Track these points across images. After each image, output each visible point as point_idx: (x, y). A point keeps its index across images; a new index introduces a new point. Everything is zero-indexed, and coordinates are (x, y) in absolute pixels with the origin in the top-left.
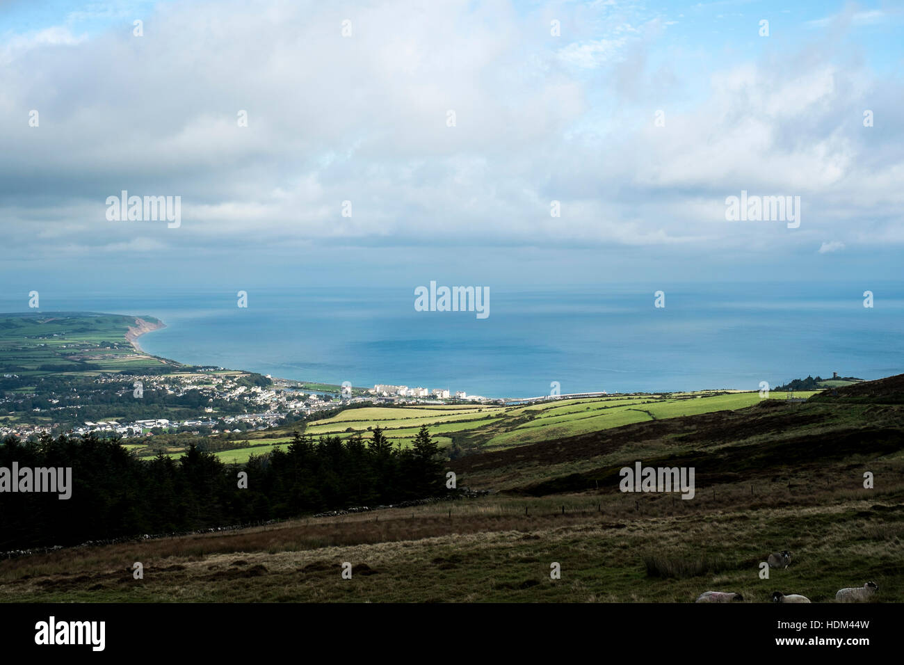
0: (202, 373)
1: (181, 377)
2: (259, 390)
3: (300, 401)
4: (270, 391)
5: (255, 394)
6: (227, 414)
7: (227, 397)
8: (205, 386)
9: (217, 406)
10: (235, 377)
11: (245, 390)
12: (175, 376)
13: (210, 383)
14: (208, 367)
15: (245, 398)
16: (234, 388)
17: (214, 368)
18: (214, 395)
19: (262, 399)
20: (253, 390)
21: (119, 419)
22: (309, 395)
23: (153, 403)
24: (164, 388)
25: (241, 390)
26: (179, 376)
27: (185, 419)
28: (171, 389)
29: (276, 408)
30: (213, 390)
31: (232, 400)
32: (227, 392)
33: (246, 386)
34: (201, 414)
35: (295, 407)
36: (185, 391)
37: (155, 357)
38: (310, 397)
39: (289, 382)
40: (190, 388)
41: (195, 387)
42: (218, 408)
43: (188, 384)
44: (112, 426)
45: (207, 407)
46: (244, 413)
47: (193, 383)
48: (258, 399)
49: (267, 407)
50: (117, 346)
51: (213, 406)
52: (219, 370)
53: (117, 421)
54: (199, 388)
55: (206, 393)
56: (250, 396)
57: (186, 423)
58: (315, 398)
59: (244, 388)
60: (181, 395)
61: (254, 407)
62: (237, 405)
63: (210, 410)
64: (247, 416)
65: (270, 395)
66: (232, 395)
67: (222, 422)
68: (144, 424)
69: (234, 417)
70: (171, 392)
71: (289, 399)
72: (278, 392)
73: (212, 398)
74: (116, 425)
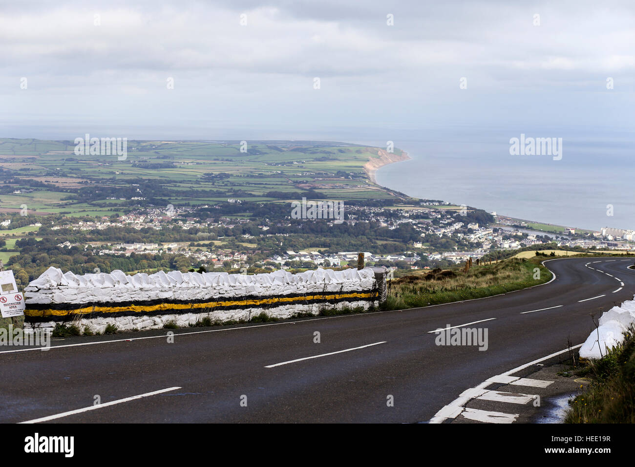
0: (426, 207)
1: (401, 210)
2: (476, 227)
3: (516, 241)
4: (486, 228)
5: (471, 231)
6: (434, 251)
7: (440, 233)
8: (421, 220)
9: (427, 241)
10: (455, 212)
11: (462, 227)
12: (395, 208)
13: (427, 218)
14: (432, 201)
15: (459, 235)
16: (450, 224)
17: (439, 202)
18: (427, 230)
19: (477, 236)
20: (470, 226)
21: (323, 249)
22: (527, 235)
23: (363, 234)
24: (378, 220)
25: (458, 226)
26: (399, 208)
27: (390, 253)
28: (386, 221)
29: (489, 247)
30: (428, 225)
31: (444, 235)
32: (442, 227)
33: (463, 222)
34: (408, 249)
35: (510, 246)
36: (399, 225)
37: (385, 188)
38: (528, 237)
39: (514, 220)
40: (404, 221)
41: (411, 220)
42: (428, 244)
43: (405, 217)
44: (312, 256)
45: (417, 242)
46: (454, 250)
47: (410, 217)
48: (472, 236)
49: (479, 245)
50: (353, 176)
51: (424, 241)
52: (444, 205)
53: (319, 251)
54: (414, 222)
55: (419, 227)
56: (465, 233)
57: (389, 258)
58: (534, 239)
59: (461, 224)
60: (394, 228)
61: (466, 245)
62: (447, 242)
63: (419, 245)
64: (454, 254)
65: (487, 232)
66: (446, 231)
67: (424, 259)
68: (345, 256)
69: (441, 254)
70: (384, 225)
71: (506, 238)
72: (495, 231)
73: (425, 233)
74: (317, 256)
